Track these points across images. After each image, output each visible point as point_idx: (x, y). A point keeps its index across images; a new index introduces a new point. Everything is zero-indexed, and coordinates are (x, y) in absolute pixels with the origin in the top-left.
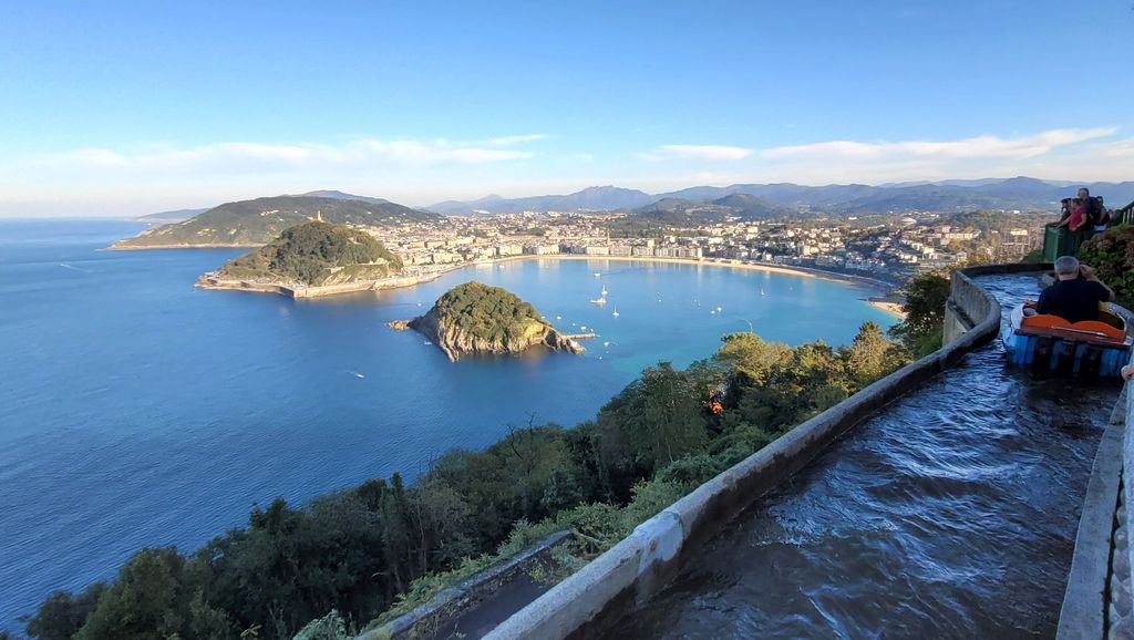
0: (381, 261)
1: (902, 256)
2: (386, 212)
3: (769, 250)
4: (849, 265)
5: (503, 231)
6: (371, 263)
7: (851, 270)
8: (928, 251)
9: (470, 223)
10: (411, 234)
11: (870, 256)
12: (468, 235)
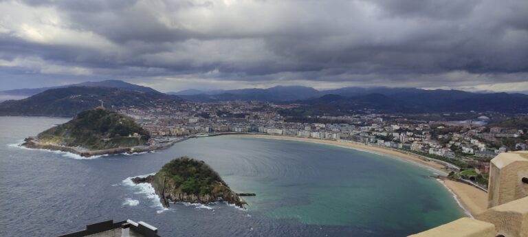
0: (136, 134)
1: (464, 148)
2: (148, 99)
3: (382, 138)
4: (431, 151)
5: (219, 114)
6: (130, 136)
7: (431, 155)
8: (482, 146)
9: (201, 106)
10: (161, 113)
11: (444, 147)
12: (197, 116)
